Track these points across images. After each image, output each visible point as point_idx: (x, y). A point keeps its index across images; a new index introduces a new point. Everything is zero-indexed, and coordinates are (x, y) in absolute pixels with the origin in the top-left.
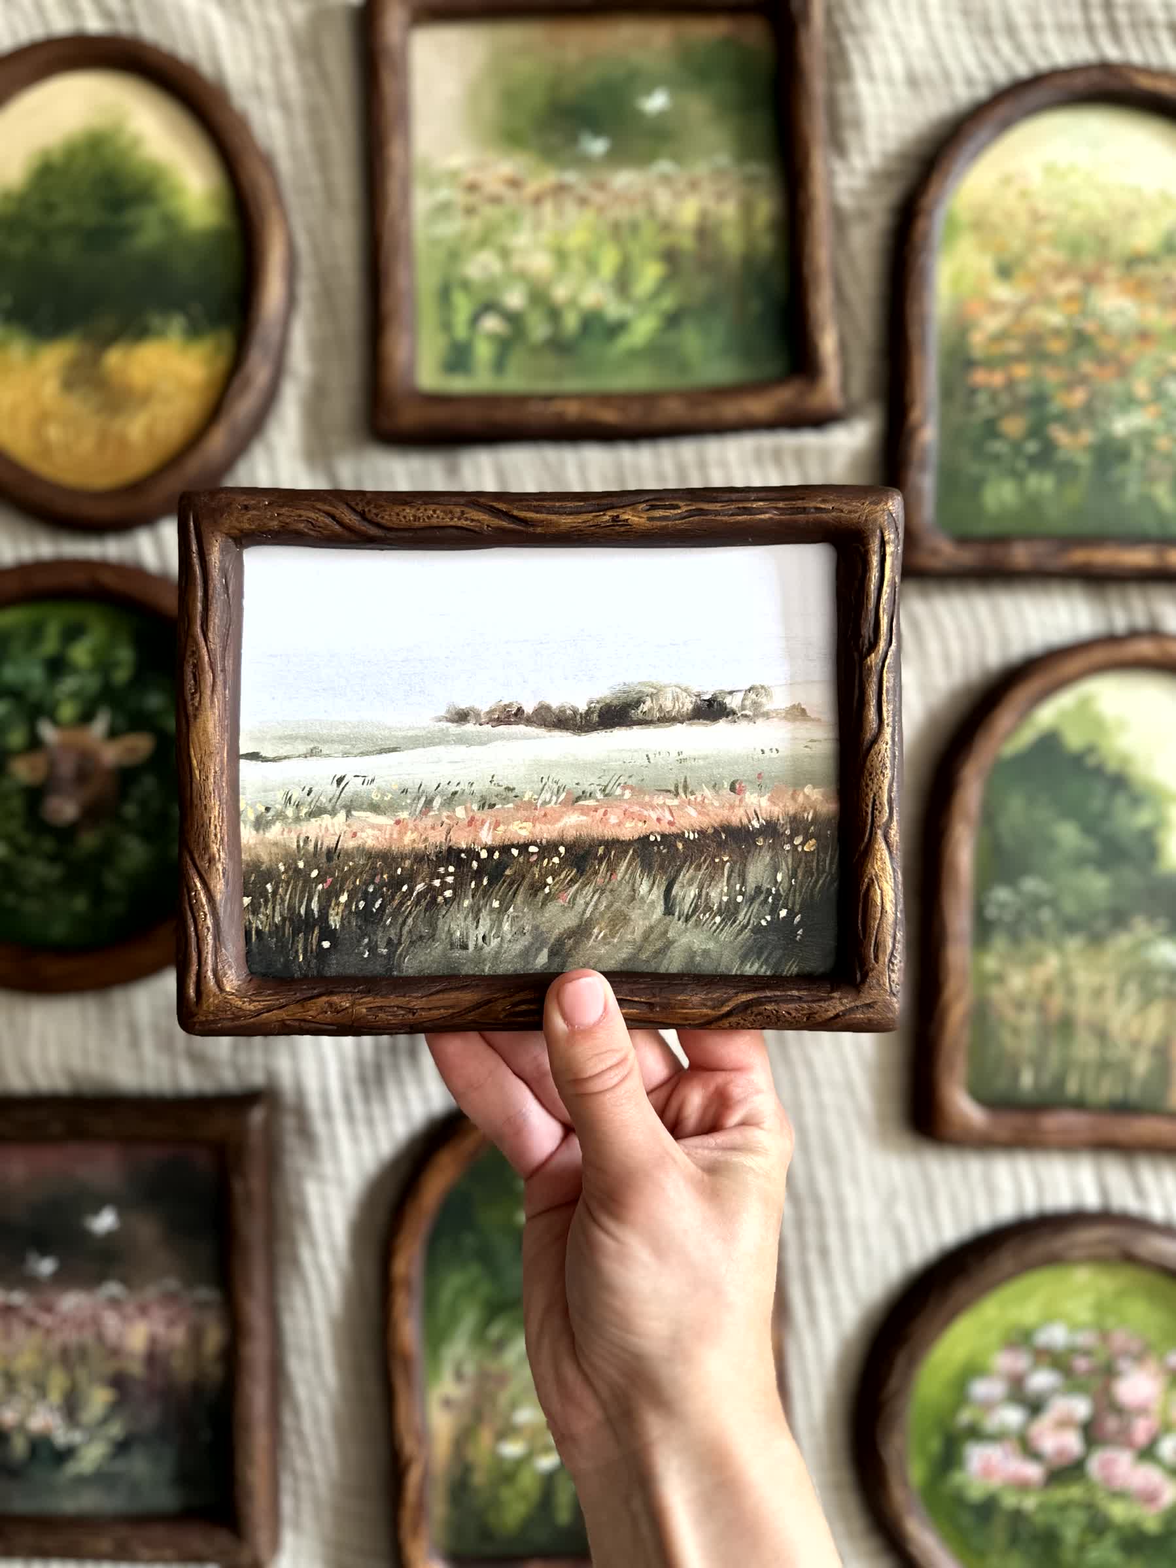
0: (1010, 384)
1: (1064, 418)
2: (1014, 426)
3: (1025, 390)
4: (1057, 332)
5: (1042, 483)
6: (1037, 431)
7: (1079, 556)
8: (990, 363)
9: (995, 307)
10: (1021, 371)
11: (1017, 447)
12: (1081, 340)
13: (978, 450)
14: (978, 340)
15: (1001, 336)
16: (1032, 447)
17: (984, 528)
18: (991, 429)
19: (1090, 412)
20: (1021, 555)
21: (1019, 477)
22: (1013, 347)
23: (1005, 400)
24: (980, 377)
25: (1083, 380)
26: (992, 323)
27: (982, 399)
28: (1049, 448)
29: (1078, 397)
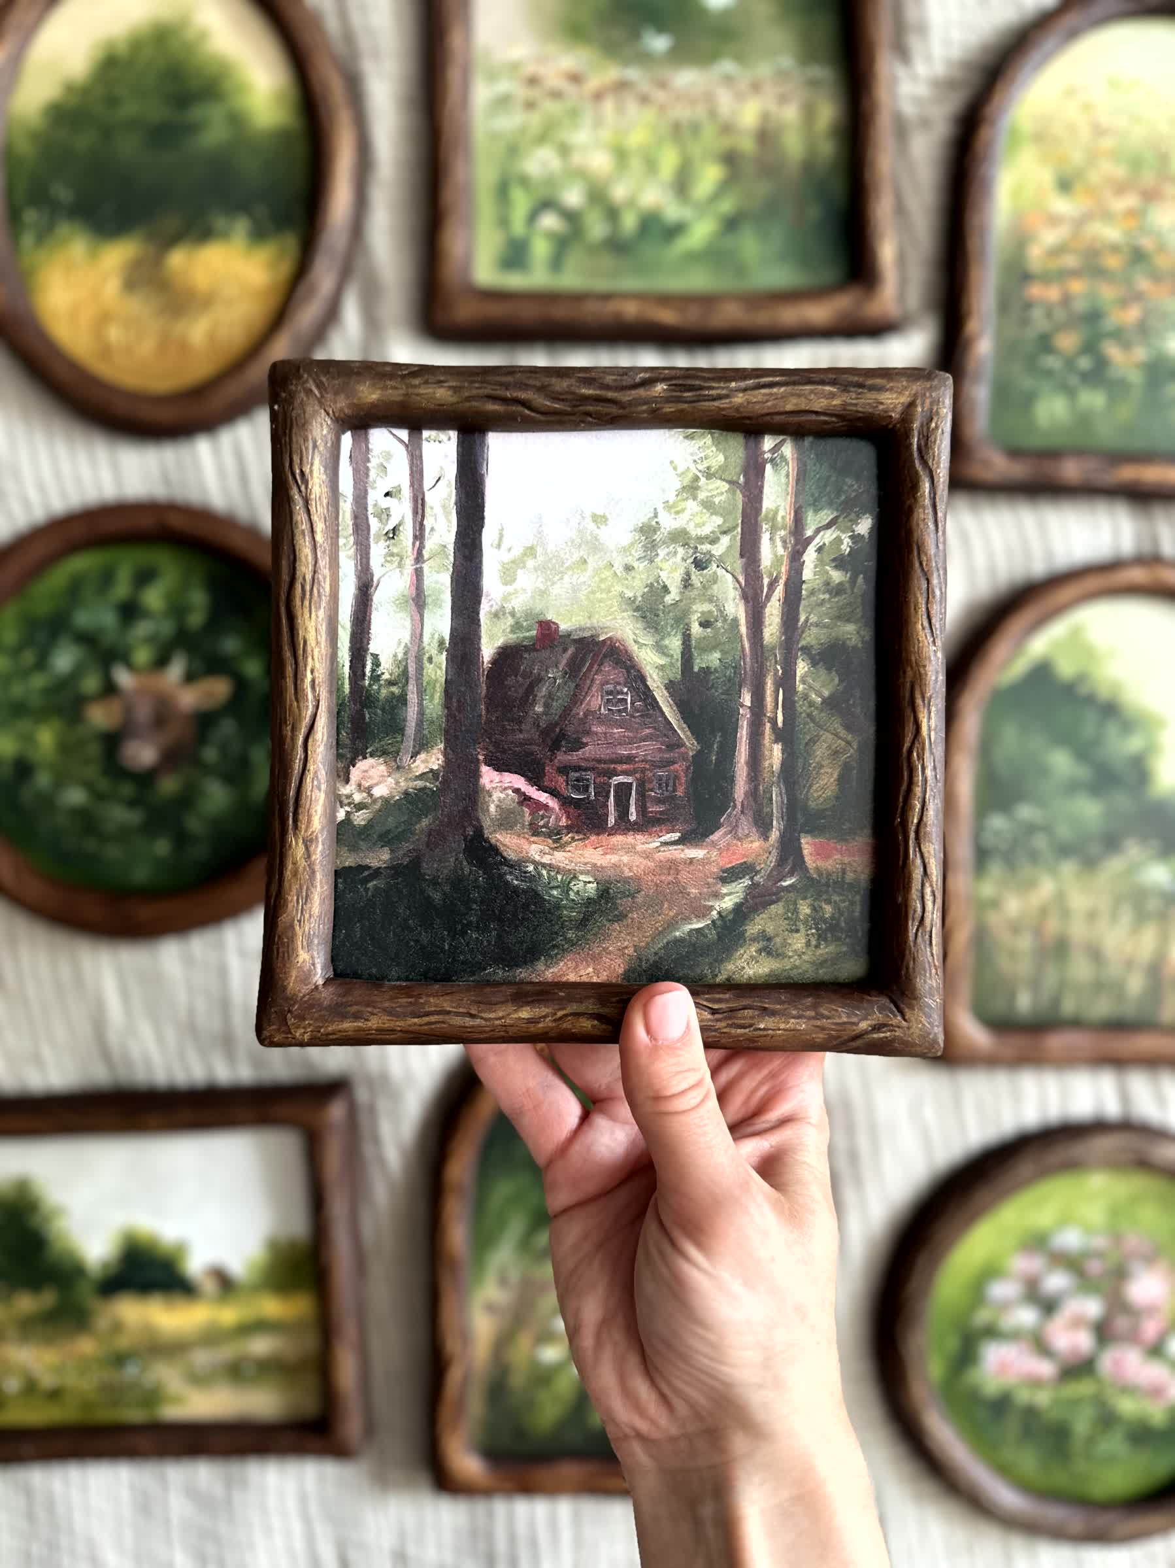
0: (1066, 300)
1: (1118, 335)
2: (1068, 341)
3: (1080, 306)
4: (1114, 248)
5: (1093, 399)
6: (1090, 347)
7: (1128, 473)
8: (1046, 278)
9: (1053, 220)
10: (1077, 287)
11: (1070, 363)
12: (1138, 256)
13: (1031, 365)
14: (1036, 255)
15: (1057, 251)
16: (1085, 363)
17: (1034, 441)
18: (1045, 344)
19: (1144, 329)
20: (1071, 470)
21: (1070, 392)
22: (1071, 261)
23: (1060, 315)
24: (1036, 291)
25: (1139, 297)
26: (1050, 237)
27: (1037, 314)
28: (1102, 363)
29: (1132, 315)
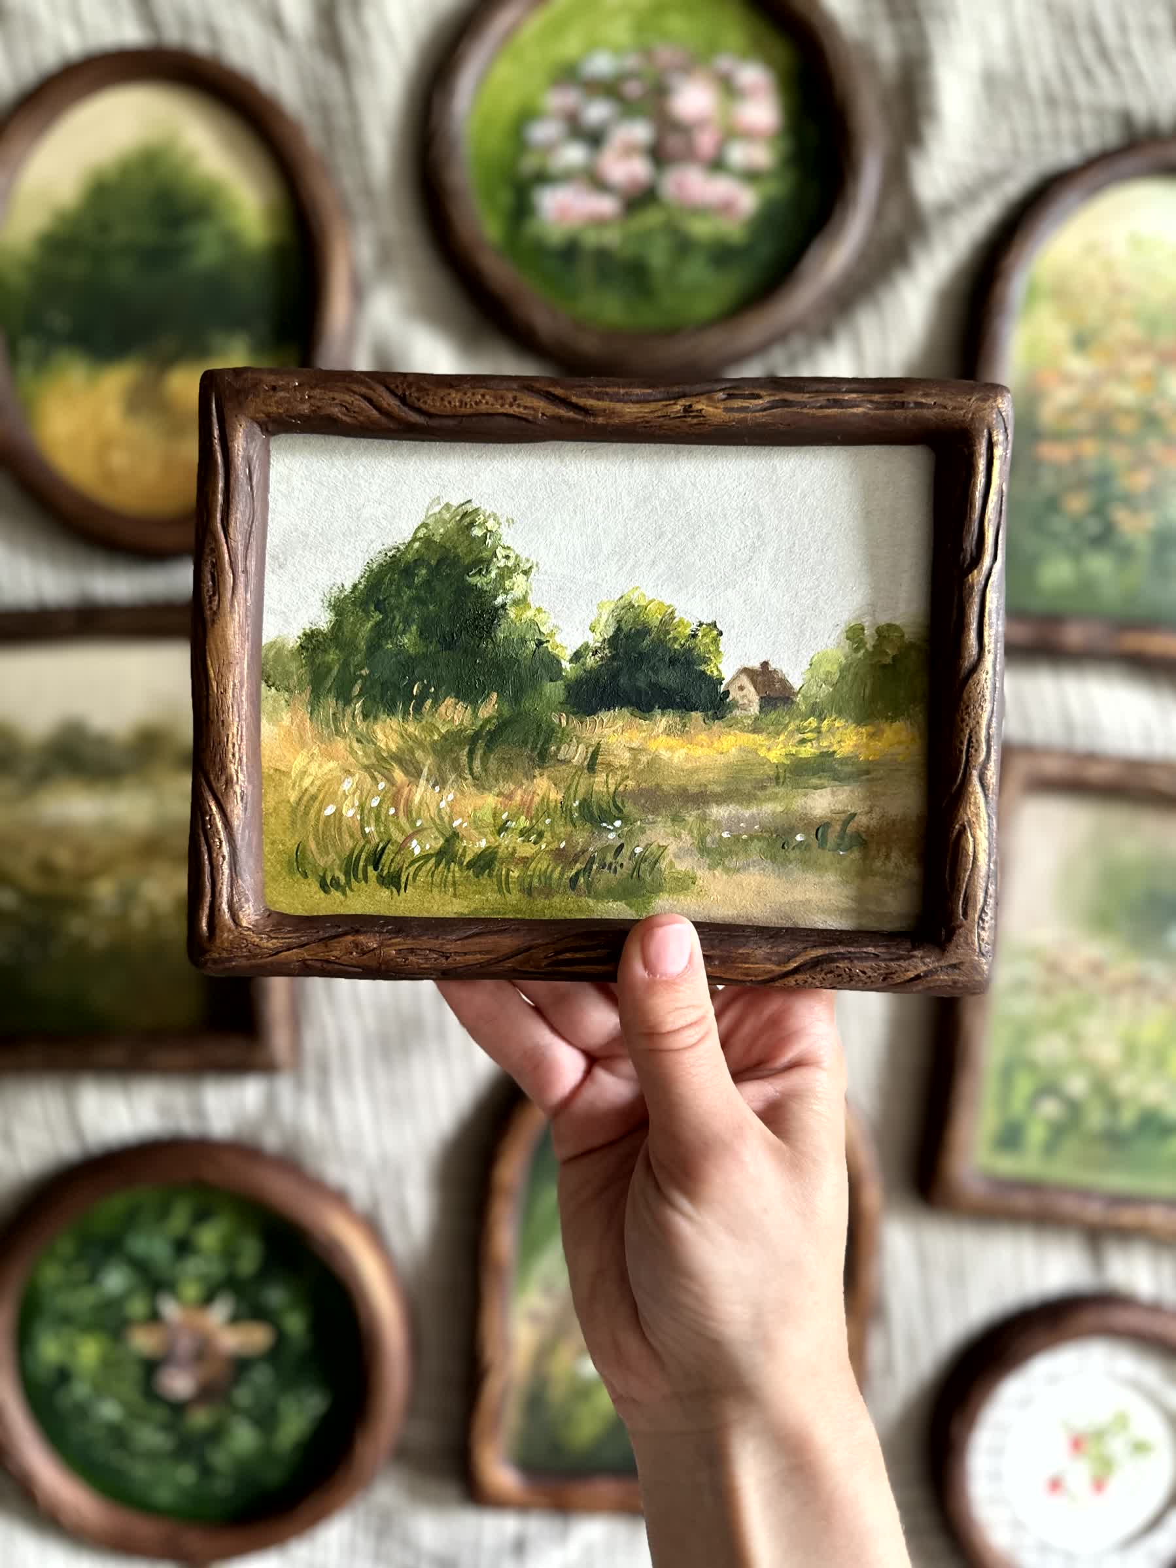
0: (1077, 461)
1: (1128, 500)
2: (1077, 504)
3: (1091, 467)
4: (1127, 411)
5: (1100, 565)
6: (1100, 510)
7: (1134, 642)
8: (1059, 436)
9: (1067, 379)
10: (1090, 449)
11: (1077, 525)
12: (1150, 421)
13: (1039, 525)
14: (1048, 413)
15: (1071, 410)
16: (1093, 526)
17: (1036, 604)
18: (1053, 505)
19: (1154, 497)
20: (1076, 635)
21: (1076, 555)
22: (1082, 421)
23: (1069, 476)
24: (1046, 450)
25: (1150, 462)
26: (1062, 396)
27: (1046, 474)
28: (1109, 528)
29: (1144, 479)
